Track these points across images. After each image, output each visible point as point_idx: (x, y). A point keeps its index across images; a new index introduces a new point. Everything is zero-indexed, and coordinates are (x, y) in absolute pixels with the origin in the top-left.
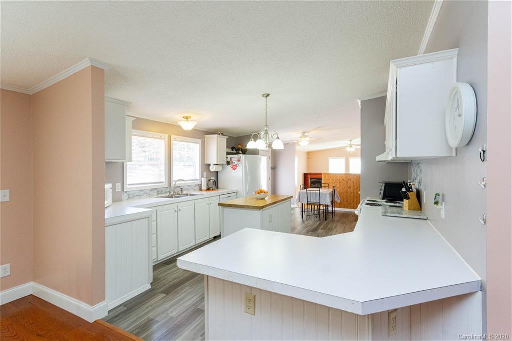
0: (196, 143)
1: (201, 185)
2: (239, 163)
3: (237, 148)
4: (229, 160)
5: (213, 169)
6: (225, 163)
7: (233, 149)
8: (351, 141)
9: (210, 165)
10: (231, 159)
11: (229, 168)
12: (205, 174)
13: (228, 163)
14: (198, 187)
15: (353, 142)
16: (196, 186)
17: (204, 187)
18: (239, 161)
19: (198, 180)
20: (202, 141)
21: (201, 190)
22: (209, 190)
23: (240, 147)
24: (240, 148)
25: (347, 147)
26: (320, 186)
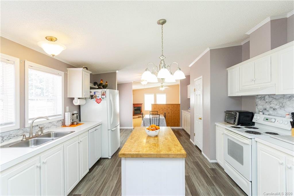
0: (58, 74)
1: (64, 120)
2: (103, 97)
3: (98, 83)
4: (92, 94)
5: (76, 102)
6: (89, 96)
7: (95, 84)
8: (162, 83)
9: (73, 99)
10: (95, 93)
11: (93, 101)
12: (67, 108)
13: (92, 97)
14: (61, 122)
15: (163, 84)
16: (58, 121)
17: (68, 122)
18: (103, 95)
19: (60, 115)
20: (65, 73)
21: (64, 125)
22: (72, 124)
23: (102, 82)
24: (101, 84)
25: (160, 87)
26: (139, 112)
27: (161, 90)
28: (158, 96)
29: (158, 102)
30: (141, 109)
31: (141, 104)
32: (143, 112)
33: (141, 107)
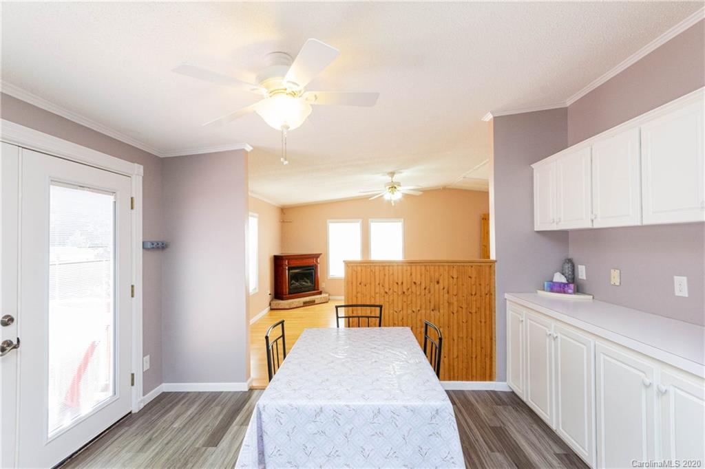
8: (392, 174)
26: (310, 284)
27: (389, 202)
28: (377, 228)
29: (377, 255)
30: (316, 273)
31: (317, 256)
32: (323, 285)
33: (316, 267)
